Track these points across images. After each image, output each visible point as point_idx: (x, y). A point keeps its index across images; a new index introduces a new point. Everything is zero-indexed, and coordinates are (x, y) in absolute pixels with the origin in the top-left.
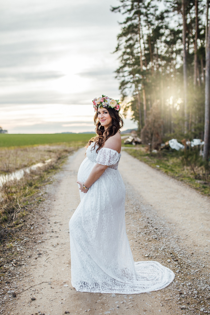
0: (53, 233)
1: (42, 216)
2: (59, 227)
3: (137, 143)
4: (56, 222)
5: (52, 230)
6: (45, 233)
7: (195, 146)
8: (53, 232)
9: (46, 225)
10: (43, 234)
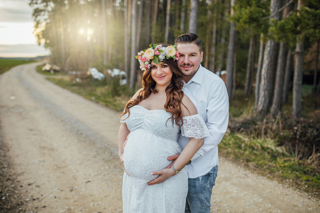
0: (36, 201)
1: (6, 176)
2: (38, 191)
3: (56, 71)
4: (29, 183)
5: (32, 196)
6: (25, 203)
7: (115, 76)
8: (34, 200)
9: (19, 190)
10: (22, 205)
